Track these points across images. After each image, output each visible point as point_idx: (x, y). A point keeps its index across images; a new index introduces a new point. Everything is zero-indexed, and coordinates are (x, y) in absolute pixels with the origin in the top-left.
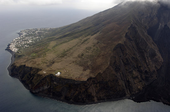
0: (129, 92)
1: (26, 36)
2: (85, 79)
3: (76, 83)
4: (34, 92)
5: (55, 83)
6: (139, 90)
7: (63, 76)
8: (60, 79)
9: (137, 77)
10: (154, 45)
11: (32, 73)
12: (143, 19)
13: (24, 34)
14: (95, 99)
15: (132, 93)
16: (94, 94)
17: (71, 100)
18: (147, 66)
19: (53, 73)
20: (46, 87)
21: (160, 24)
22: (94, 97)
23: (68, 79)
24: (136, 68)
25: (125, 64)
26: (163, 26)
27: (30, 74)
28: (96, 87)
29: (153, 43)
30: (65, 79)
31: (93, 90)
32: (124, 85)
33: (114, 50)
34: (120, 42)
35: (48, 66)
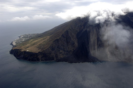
0: (56, 59)
1: (23, 38)
2: (37, 52)
3: (33, 54)
4: (18, 58)
5: (26, 54)
6: (61, 58)
7: (29, 51)
8: (28, 52)
9: (61, 53)
10: (76, 39)
11: (18, 51)
12: (76, 27)
13: (22, 37)
14: (40, 60)
15: (57, 59)
16: (40, 58)
17: (31, 60)
18: (69, 48)
19: (26, 51)
20: (22, 56)
21: (84, 29)
22: (40, 59)
23: (31, 52)
24: (62, 49)
25: (57, 47)
26: (85, 30)
27: (17, 52)
28: (42, 55)
29: (75, 38)
30: (30, 52)
31: (40, 57)
32: (54, 56)
33: (54, 41)
34: (58, 38)
35: (25, 49)
